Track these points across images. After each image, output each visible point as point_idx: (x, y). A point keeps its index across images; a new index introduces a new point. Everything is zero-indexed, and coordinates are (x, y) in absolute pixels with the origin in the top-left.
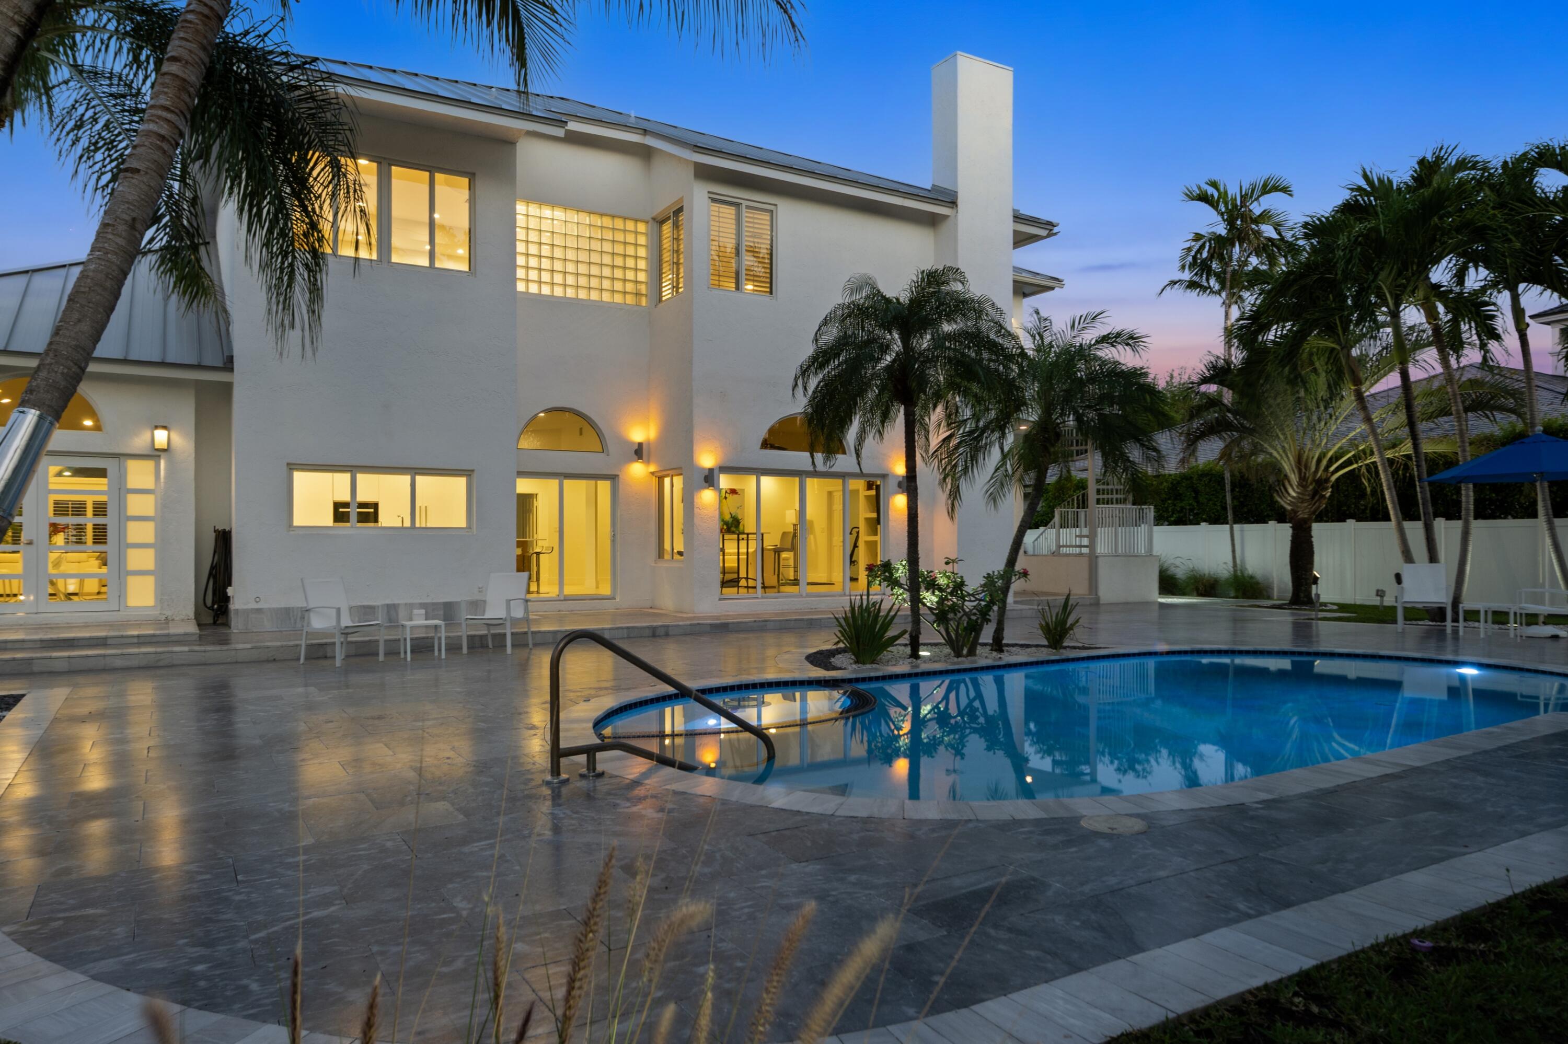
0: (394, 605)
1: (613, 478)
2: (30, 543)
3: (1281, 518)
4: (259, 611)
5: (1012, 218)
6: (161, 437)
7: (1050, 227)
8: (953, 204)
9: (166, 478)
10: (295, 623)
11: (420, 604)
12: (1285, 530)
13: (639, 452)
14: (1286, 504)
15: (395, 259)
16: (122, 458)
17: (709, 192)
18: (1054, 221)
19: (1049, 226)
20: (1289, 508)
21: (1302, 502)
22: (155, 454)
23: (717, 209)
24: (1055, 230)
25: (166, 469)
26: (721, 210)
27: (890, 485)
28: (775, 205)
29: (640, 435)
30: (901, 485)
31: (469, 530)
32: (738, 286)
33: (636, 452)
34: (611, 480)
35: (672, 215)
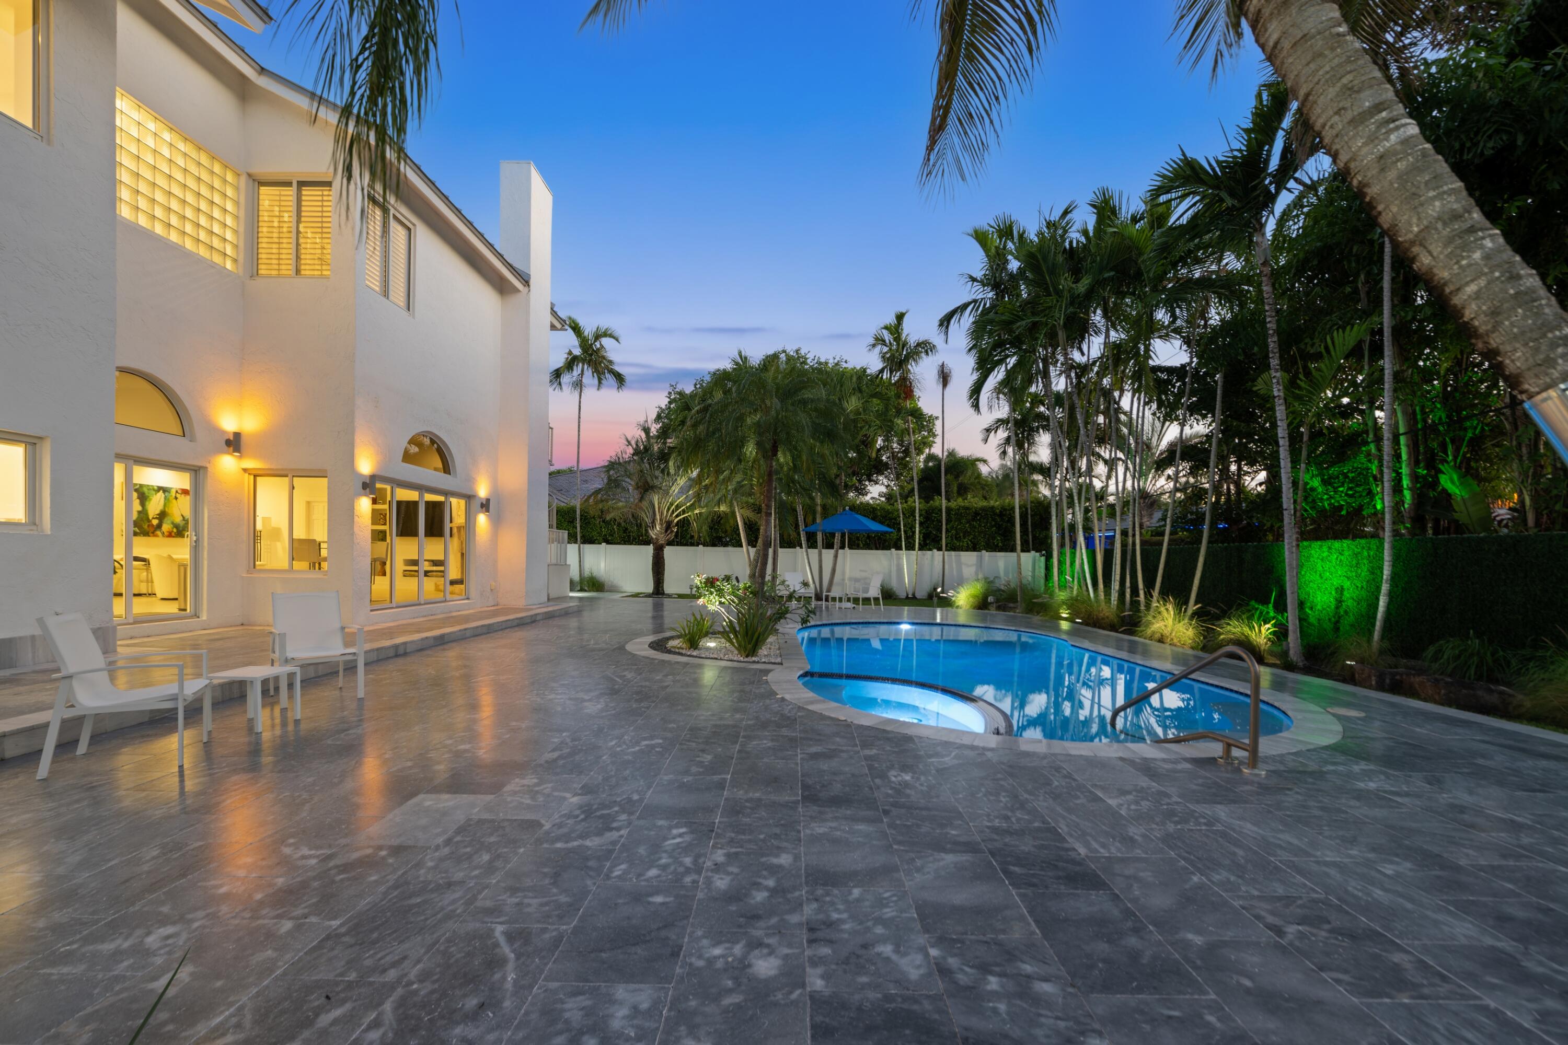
1: (197, 470)
8: (527, 283)
13: (234, 443)
20: (654, 536)
21: (661, 534)
27: (476, 505)
28: (414, 225)
29: (229, 423)
30: (482, 506)
31: (34, 528)
32: (386, 293)
33: (228, 443)
34: (193, 473)
35: (295, 184)
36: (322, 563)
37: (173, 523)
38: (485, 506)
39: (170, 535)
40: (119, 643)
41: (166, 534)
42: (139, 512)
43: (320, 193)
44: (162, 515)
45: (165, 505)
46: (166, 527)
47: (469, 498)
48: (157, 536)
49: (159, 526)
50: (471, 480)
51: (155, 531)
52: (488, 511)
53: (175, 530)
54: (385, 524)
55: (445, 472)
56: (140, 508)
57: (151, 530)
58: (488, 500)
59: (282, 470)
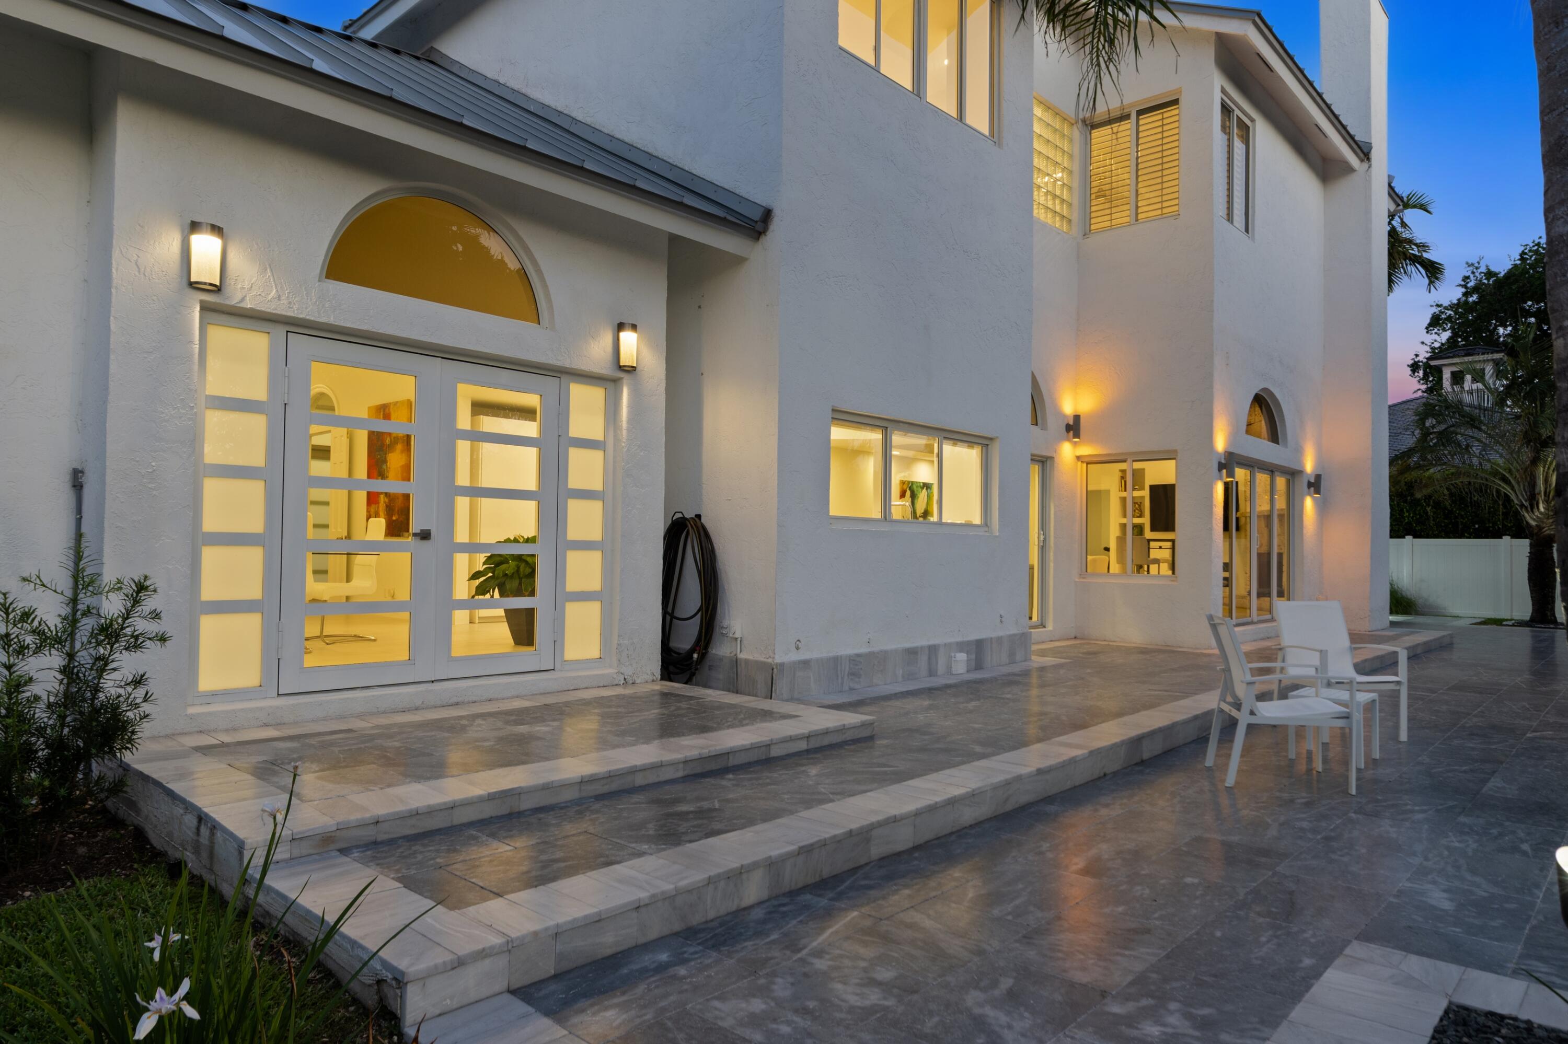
0: (935, 646)
1: (1044, 462)
2: (425, 535)
3: (1519, 531)
4: (806, 664)
6: (629, 345)
8: (1366, 156)
9: (630, 421)
10: (842, 684)
12: (1523, 546)
13: (1074, 428)
14: (1531, 519)
16: (564, 378)
20: (1533, 523)
21: (1548, 518)
22: (617, 375)
25: (631, 406)
27: (1302, 484)
28: (1253, 120)
29: (1069, 405)
30: (1310, 485)
31: (986, 529)
32: (1230, 217)
33: (1069, 428)
34: (1041, 464)
35: (1134, 115)
36: (1151, 566)
38: (1315, 485)
40: (1034, 648)
43: (1160, 117)
47: (1293, 474)
50: (1299, 451)
52: (1318, 491)
54: (1141, 516)
55: (1273, 442)
58: (1318, 477)
59: (1122, 454)
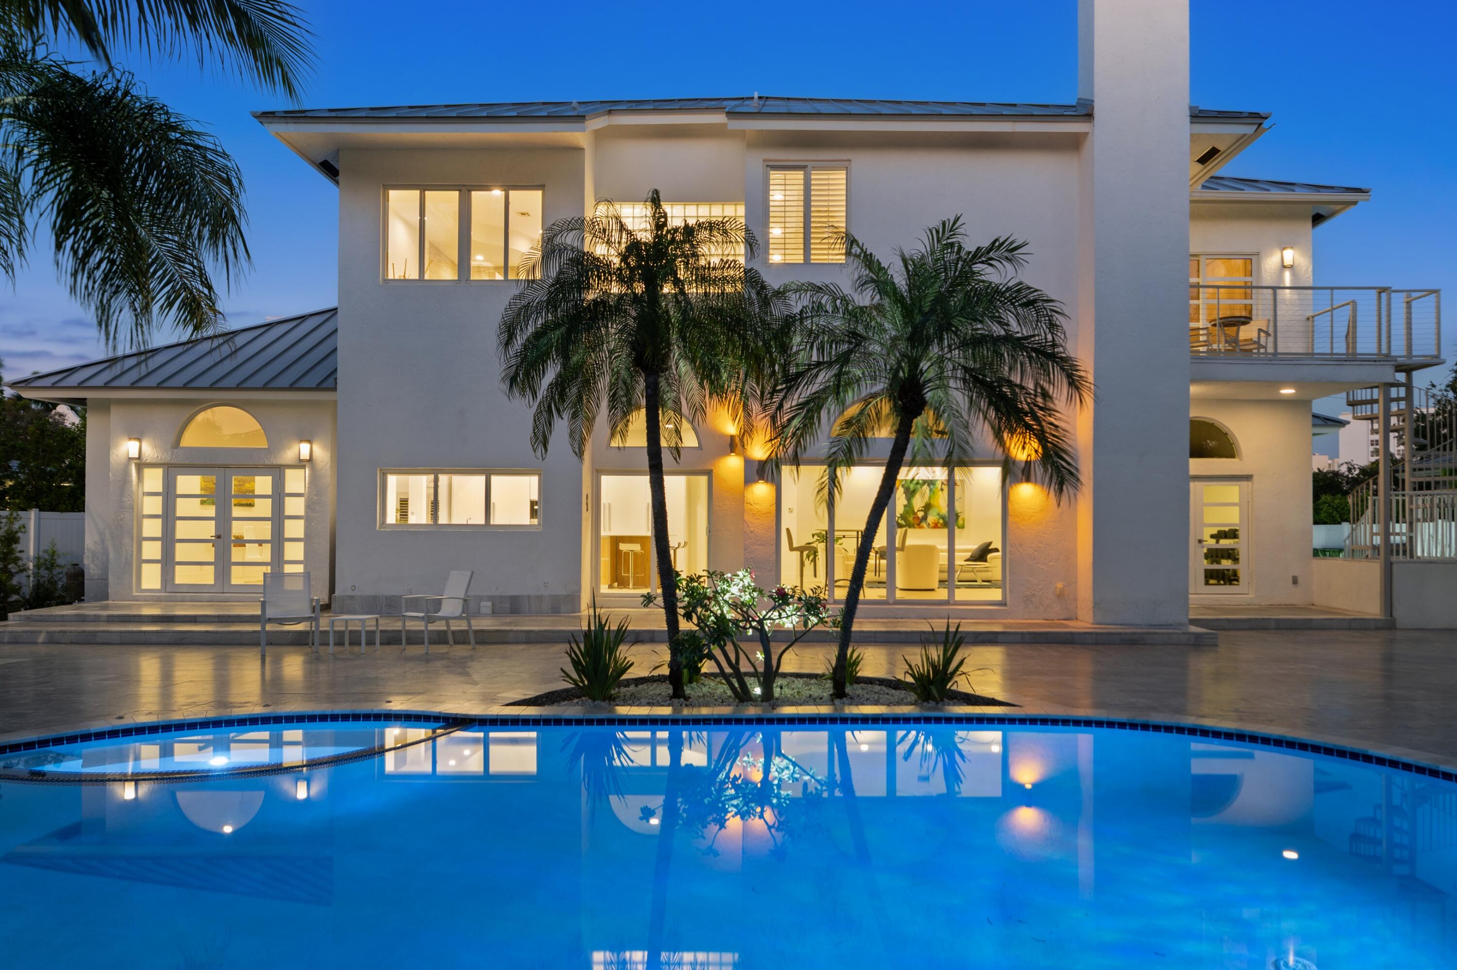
1: (709, 473)
2: (219, 537)
4: (352, 598)
5: (1188, 119)
6: (304, 449)
7: (1259, 121)
8: (1087, 114)
9: (310, 483)
11: (488, 596)
15: (474, 277)
16: (282, 468)
17: (764, 161)
18: (1262, 111)
19: (1257, 118)
22: (300, 464)
23: (783, 177)
24: (1266, 124)
25: (309, 476)
26: (788, 177)
28: (847, 161)
37: (938, 514)
39: (936, 526)
41: (931, 525)
42: (905, 506)
44: (927, 507)
45: (930, 498)
46: (931, 519)
48: (922, 527)
49: (925, 518)
51: (921, 522)
53: (941, 521)
56: (906, 502)
57: (917, 522)
